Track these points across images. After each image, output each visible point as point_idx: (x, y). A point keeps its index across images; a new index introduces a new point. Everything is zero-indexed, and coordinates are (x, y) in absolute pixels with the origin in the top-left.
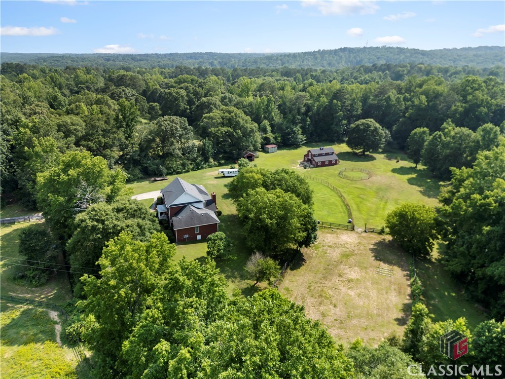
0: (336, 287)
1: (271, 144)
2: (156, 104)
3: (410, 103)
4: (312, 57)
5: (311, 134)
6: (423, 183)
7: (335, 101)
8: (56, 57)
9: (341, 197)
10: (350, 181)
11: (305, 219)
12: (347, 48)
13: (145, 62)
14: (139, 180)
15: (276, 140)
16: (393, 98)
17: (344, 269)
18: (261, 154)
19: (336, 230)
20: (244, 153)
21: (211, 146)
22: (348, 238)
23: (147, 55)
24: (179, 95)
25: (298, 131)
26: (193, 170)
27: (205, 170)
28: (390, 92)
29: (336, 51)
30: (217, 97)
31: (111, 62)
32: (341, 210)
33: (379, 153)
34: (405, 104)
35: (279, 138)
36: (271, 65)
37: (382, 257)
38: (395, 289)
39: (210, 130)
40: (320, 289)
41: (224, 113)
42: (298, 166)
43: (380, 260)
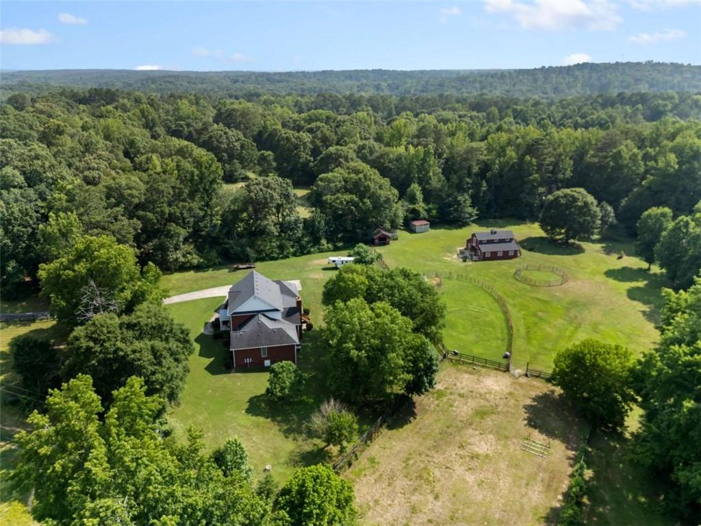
0: (449, 465)
1: (422, 219)
2: (269, 154)
3: (652, 163)
4: (530, 78)
5: (489, 206)
6: (652, 299)
7: (528, 158)
8: (170, 76)
9: (506, 313)
10: (529, 287)
11: (415, 353)
12: (588, 63)
13: (285, 84)
14: (217, 266)
15: (428, 214)
16: (626, 155)
17: (472, 436)
18: (402, 234)
19: (479, 368)
20: (375, 232)
21: (323, 222)
22: (495, 384)
23: (289, 74)
24: (301, 141)
25: (464, 202)
26: (295, 255)
27: (313, 255)
28: (621, 144)
29: (569, 68)
30: (352, 145)
31: (238, 85)
32: (499, 335)
33: (593, 242)
34: (645, 165)
35: (434, 212)
36: (464, 90)
37: (538, 422)
38: (542, 481)
39: (324, 198)
40: (422, 465)
41: (349, 173)
42: (455, 256)
43: (535, 427)
